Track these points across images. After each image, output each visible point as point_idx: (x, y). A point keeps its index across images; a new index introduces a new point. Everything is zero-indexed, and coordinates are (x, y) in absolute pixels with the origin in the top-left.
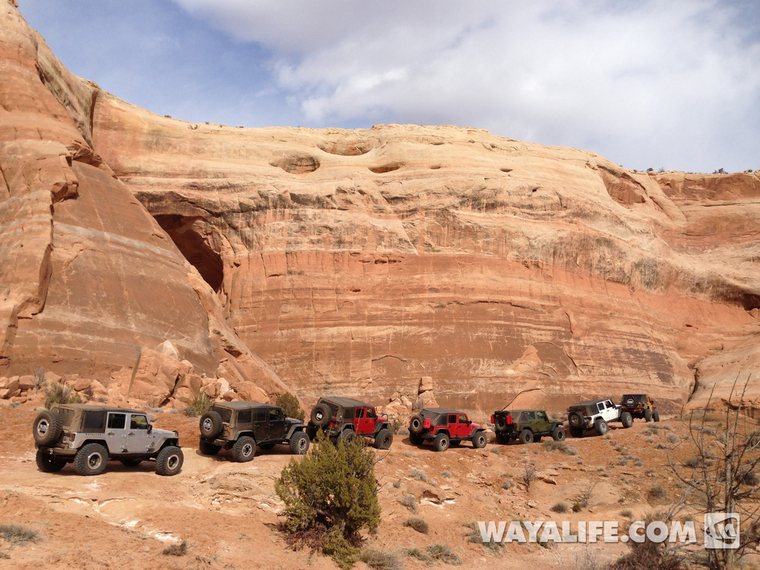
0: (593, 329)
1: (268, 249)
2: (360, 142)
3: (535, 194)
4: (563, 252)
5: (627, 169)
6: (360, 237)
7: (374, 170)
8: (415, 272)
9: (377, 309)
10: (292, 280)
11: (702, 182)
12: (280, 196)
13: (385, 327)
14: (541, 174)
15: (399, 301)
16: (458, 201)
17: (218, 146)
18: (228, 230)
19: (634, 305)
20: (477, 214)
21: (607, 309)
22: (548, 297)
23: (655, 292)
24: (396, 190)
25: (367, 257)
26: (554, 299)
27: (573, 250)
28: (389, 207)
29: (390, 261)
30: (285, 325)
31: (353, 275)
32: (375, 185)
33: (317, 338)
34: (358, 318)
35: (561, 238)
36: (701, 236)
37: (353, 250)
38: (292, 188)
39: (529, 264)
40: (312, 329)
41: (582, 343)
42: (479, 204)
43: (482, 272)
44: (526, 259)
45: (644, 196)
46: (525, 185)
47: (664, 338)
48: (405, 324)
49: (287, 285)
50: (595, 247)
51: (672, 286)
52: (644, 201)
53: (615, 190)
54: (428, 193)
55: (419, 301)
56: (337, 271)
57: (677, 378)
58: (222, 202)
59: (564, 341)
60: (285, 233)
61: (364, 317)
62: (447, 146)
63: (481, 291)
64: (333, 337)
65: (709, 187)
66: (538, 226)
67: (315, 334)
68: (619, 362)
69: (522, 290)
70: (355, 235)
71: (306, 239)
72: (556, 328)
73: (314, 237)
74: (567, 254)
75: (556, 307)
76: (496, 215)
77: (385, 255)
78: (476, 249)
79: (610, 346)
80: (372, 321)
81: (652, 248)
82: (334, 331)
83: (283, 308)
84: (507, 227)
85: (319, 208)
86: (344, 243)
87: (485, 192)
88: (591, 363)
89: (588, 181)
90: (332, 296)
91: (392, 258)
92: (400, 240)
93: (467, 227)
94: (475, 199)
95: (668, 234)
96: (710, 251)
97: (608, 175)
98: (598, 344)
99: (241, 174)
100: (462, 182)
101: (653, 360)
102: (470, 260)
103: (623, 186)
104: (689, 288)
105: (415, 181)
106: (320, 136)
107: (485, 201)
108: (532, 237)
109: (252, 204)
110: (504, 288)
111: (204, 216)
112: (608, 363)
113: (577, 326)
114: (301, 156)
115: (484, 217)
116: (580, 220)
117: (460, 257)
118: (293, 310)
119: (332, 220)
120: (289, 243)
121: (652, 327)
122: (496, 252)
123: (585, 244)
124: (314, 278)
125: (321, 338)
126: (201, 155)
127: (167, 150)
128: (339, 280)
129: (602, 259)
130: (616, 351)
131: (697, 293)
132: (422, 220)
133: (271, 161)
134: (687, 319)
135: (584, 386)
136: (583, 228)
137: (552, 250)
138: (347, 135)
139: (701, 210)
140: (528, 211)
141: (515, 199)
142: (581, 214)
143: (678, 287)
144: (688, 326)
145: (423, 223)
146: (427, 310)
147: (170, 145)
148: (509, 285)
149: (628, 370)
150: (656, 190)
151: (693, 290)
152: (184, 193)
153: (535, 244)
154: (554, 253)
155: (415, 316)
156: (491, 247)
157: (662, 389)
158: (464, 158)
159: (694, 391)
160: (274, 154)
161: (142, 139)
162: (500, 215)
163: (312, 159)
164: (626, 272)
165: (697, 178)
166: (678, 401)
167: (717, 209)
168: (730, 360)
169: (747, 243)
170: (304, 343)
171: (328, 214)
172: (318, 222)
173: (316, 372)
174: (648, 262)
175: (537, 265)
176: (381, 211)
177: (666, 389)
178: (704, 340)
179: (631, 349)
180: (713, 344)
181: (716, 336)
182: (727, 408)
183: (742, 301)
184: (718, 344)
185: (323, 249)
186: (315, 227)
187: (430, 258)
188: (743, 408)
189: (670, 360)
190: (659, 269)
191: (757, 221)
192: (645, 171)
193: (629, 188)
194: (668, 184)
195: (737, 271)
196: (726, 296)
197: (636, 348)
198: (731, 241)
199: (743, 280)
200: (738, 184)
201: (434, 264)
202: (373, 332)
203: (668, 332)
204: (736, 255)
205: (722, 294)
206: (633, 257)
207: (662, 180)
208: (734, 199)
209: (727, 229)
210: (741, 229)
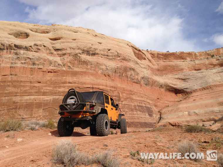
0: (127, 98)
1: (3, 65)
2: (47, 29)
3: (109, 52)
4: (118, 71)
5: (141, 49)
6: (42, 62)
7: (51, 39)
8: (63, 76)
9: (47, 90)
10: (12, 77)
11: (163, 54)
12: (9, 45)
13: (49, 96)
14: (112, 45)
15: (56, 86)
16: (81, 52)
19: (141, 91)
20: (88, 57)
21: (132, 92)
22: (112, 87)
23: (148, 87)
24: (58, 46)
25: (45, 70)
26: (115, 88)
27: (122, 71)
28: (55, 53)
29: (54, 72)
30: (7, 95)
31: (39, 76)
32: (50, 44)
33: (20, 100)
34: (39, 93)
35: (118, 67)
36: (162, 71)
37: (39, 67)
38: (15, 42)
39: (106, 75)
40: (18, 97)
41: (123, 103)
42: (89, 53)
43: (89, 77)
44: (105, 73)
45: (145, 57)
46: (106, 48)
47: (151, 102)
48: (58, 95)
49: (10, 79)
50: (129, 71)
51: (153, 86)
52: (145, 59)
53: (136, 55)
54: (70, 48)
55: (64, 87)
56: (31, 75)
57: (154, 115)
60: (11, 59)
61: (41, 92)
62: (79, 33)
63: (88, 84)
64: (27, 100)
65: (165, 56)
66: (110, 62)
67: (19, 99)
68: (136, 110)
69: (103, 84)
70: (40, 61)
71: (20, 62)
72: (115, 98)
73: (23, 62)
74: (120, 73)
75: (115, 90)
76: (95, 57)
77: (52, 70)
78: (87, 69)
79: (133, 104)
80: (44, 94)
81: (147, 73)
82: (28, 97)
83: (7, 88)
84: (99, 62)
85: (26, 51)
86: (35, 64)
87: (91, 49)
88: (126, 110)
89: (128, 50)
90: (28, 84)
91: (55, 71)
92: (59, 64)
93: (84, 61)
94: (88, 51)
95: (152, 69)
96: (164, 76)
97: (134, 50)
98: (129, 103)
100: (83, 45)
101: (147, 109)
102: (85, 73)
103: (139, 53)
104: (158, 87)
105: (66, 44)
106: (31, 26)
107: (91, 52)
108: (108, 66)
110: (97, 83)
112: (132, 110)
113: (122, 97)
114: (22, 32)
115: (91, 58)
116: (124, 61)
117: (81, 72)
118: (11, 89)
119: (31, 56)
120: (12, 63)
121: (147, 98)
122: (94, 70)
123: (126, 69)
124: (22, 77)
125: (22, 100)
128: (32, 78)
129: (131, 75)
130: (135, 106)
131: (161, 89)
132: (68, 58)
133: (9, 33)
134: (158, 96)
136: (125, 64)
137: (114, 71)
138: (42, 27)
139: (162, 63)
140: (107, 57)
141: (102, 53)
142: (124, 59)
143: (155, 86)
144: (158, 99)
148: (99, 82)
149: (139, 113)
150: (149, 56)
151: (160, 88)
153: (109, 68)
154: (115, 72)
155: (62, 92)
156: (93, 69)
157: (149, 119)
158: (85, 37)
159: (160, 120)
160: (10, 30)
162: (97, 58)
163: (26, 33)
164: (139, 80)
165: (161, 53)
166: (155, 123)
167: (167, 63)
168: (171, 109)
169: (175, 74)
170: (14, 102)
171: (30, 53)
172: (25, 56)
173: (18, 114)
174: (146, 77)
175: (109, 76)
176: (52, 53)
177: (151, 119)
178: (163, 103)
179: (140, 105)
180: (165, 105)
181: (166, 102)
182: (170, 125)
183: (174, 91)
184: (167, 105)
185: (27, 66)
186: (24, 58)
187: (70, 71)
188: (175, 125)
189: (152, 109)
190: (149, 80)
191: (178, 67)
192: (146, 50)
193: (141, 54)
194: (153, 55)
195: (172, 82)
196: (169, 90)
197: (142, 105)
198: (171, 73)
199: (174, 85)
200: (173, 56)
201: (71, 74)
202: (44, 98)
203: (152, 100)
204: (172, 77)
205: (168, 89)
206: (141, 75)
207: (151, 53)
208: (172, 60)
209: (170, 69)
210: (174, 69)
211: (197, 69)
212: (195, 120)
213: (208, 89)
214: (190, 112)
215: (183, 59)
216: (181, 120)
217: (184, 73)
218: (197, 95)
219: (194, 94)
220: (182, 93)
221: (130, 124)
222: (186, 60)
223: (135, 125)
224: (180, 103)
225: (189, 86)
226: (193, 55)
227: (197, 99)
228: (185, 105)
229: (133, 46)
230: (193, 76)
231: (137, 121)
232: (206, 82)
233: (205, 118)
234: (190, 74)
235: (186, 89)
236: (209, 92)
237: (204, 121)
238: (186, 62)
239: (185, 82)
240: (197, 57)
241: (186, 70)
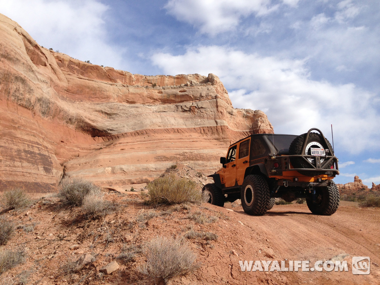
0: (4, 135)
11: (79, 64)
21: (16, 123)
23: (46, 119)
36: (74, 93)
45: (46, 62)
47: (50, 146)
50: (13, 81)
51: (56, 117)
52: (45, 65)
53: (30, 53)
57: (54, 171)
65: (81, 68)
68: (20, 158)
79: (16, 147)
81: (48, 93)
89: (14, 39)
95: (56, 87)
96: (78, 103)
97: (27, 42)
98: (7, 145)
101: (42, 159)
103: (35, 52)
104: (65, 121)
112: (12, 159)
116: (6, 61)
121: (43, 139)
123: (7, 77)
129: (17, 90)
130: (19, 151)
131: (69, 124)
134: (62, 137)
136: (8, 66)
139: (76, 79)
142: (7, 57)
143: (59, 119)
144: (62, 142)
150: (54, 62)
151: (67, 122)
157: (45, 177)
159: (63, 179)
164: (32, 102)
165: (76, 62)
166: (54, 184)
167: (85, 81)
168: (84, 162)
169: (97, 102)
174: (45, 100)
177: (48, 177)
178: (69, 150)
179: (29, 151)
180: (74, 153)
181: (76, 149)
183: (91, 132)
184: (77, 154)
189: (51, 160)
190: (51, 106)
191: (103, 92)
192: (48, 49)
193: (38, 55)
194: (60, 60)
195: (90, 116)
196: (83, 128)
197: (32, 151)
198: (89, 100)
199: (93, 121)
200: (96, 71)
203: (52, 143)
204: (91, 107)
205: (81, 127)
206: (37, 94)
207: (57, 57)
208: (93, 78)
209: (88, 93)
210: (95, 95)
211: (130, 100)
212: (120, 181)
213: (143, 134)
214: (114, 167)
215: (111, 80)
216: (99, 180)
217: (110, 104)
218: (126, 141)
219: (122, 140)
220: (104, 136)
221: (5, 186)
222: (115, 83)
223: (15, 187)
224: (101, 153)
225: (116, 126)
226: (128, 77)
227: (126, 148)
228: (107, 157)
229: (25, 34)
230: (123, 111)
231: (20, 179)
232: (142, 123)
233: (135, 178)
234: (119, 108)
235: (111, 130)
236: (143, 139)
237: (134, 183)
238: (115, 87)
239: (110, 118)
240: (133, 81)
241: (115, 100)
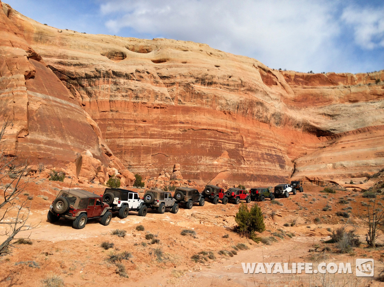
0: (253, 144)
1: (100, 98)
2: (146, 46)
3: (230, 79)
4: (241, 107)
5: (270, 68)
6: (147, 95)
7: (154, 61)
8: (173, 114)
9: (154, 131)
10: (112, 114)
11: (303, 77)
12: (107, 72)
13: (158, 139)
14: (233, 69)
15: (165, 127)
16: (194, 80)
17: (73, 43)
18: (79, 87)
19: (270, 133)
20: (203, 87)
21: (259, 135)
22: (234, 128)
23: (279, 127)
24: (165, 72)
25: (150, 105)
26: (237, 129)
27: (246, 107)
28: (161, 81)
29: (161, 108)
30: (109, 137)
31: (143, 114)
32: (154, 69)
33: (125, 144)
34: (145, 135)
35: (241, 101)
36: (301, 102)
37: (143, 101)
38: (113, 68)
39: (226, 112)
40: (122, 139)
41: (248, 150)
42: (204, 82)
43: (204, 115)
44: (225, 110)
45: (277, 82)
46: (226, 75)
47: (283, 149)
48: (168, 138)
49: (110, 117)
50: (255, 106)
51: (286, 125)
52: (277, 84)
53: (265, 78)
54: (181, 75)
55: (175, 128)
56: (135, 111)
57: (287, 167)
58: (76, 73)
59: (240, 149)
60: (109, 91)
61: (148, 134)
62: (190, 52)
63: (204, 124)
64: (133, 143)
65: (305, 79)
66: (231, 94)
67: (124, 142)
68: (263, 159)
69: (223, 125)
70: (145, 94)
71: (120, 95)
72: (237, 143)
73: (124, 94)
74: (243, 109)
75: (237, 133)
76: (212, 88)
77: (158, 105)
78: (202, 104)
79: (260, 152)
80: (152, 136)
81: (279, 107)
82: (133, 140)
83: (108, 128)
84: (217, 94)
85: (126, 79)
86: (139, 97)
87: (208, 76)
88: (251, 159)
89: (254, 74)
90: (133, 123)
91: (162, 106)
92: (166, 97)
93: (198, 93)
94: (202, 80)
95: (286, 100)
96: (303, 109)
97: (262, 71)
98: (255, 151)
99: (86, 59)
100: (197, 71)
101: (277, 159)
102: (199, 109)
103: (268, 77)
105: (174, 69)
106: (126, 41)
107: (207, 81)
108: (228, 100)
109: (92, 74)
110: (214, 123)
111: (66, 79)
112: (259, 160)
113: (246, 142)
114: (117, 51)
115: (207, 89)
116: (250, 93)
117: (194, 108)
118: (113, 129)
119: (133, 86)
120: (111, 96)
121: (278, 144)
122: (211, 106)
123: (252, 104)
124: (124, 114)
125: (127, 144)
126: (65, 47)
127: (46, 43)
128: (136, 115)
129: (258, 111)
130: (262, 154)
131: (297, 129)
133: (101, 53)
134: (292, 140)
135: (248, 170)
136: (251, 96)
137: (237, 106)
138: (140, 42)
139: (301, 90)
140: (227, 87)
141: (221, 81)
142: (250, 90)
143: (289, 125)
144: (292, 143)
145: (177, 90)
146: (178, 132)
147: (48, 40)
148: (217, 122)
149: (267, 163)
150: (282, 79)
151: (295, 127)
152: (55, 66)
153: (229, 103)
154: (238, 108)
155: (172, 135)
156: (209, 104)
157: (281, 172)
158: (198, 59)
159: (293, 173)
160: (103, 49)
161: (33, 36)
162: (214, 88)
163: (122, 53)
164: (268, 118)
165: (301, 75)
166: (287, 177)
167: (309, 90)
168: (310, 159)
169: (320, 106)
170: (118, 146)
171: (131, 82)
172: (126, 86)
173: (124, 160)
174: (277, 113)
175: (229, 113)
176: (157, 82)
178: (298, 150)
179: (269, 153)
180: (302, 152)
181: (303, 148)
182: (308, 181)
183: (316, 133)
184: (305, 152)
185: (128, 100)
186: (125, 89)
187: (180, 107)
188: (314, 181)
189: (284, 159)
190: (282, 117)
191: (325, 97)
194: (288, 77)
195: (314, 119)
196: (309, 130)
197: (271, 153)
198: (313, 105)
199: (317, 123)
200: (318, 78)
201: (182, 110)
202: (152, 142)
203: (284, 146)
204: (315, 112)
205: (307, 129)
206: (271, 112)
207: (285, 74)
208: (316, 85)
209: (312, 100)
210: (318, 100)
211: (352, 100)
212: (341, 175)
213: (364, 131)
214: (335, 164)
215: (333, 83)
216: (322, 174)
217: (332, 107)
218: (347, 140)
219: (344, 139)
220: (328, 136)
221: (256, 178)
222: (337, 86)
223: (262, 179)
224: (324, 151)
225: (338, 126)
226: (349, 78)
227: (347, 146)
228: (329, 155)
229: (260, 66)
230: (345, 112)
231: (264, 173)
232: (363, 121)
233: (355, 172)
234: (341, 109)
235: (334, 130)
236: (365, 137)
237: (354, 177)
238: (336, 90)
239: (333, 119)
240: (354, 81)
241: (337, 101)
